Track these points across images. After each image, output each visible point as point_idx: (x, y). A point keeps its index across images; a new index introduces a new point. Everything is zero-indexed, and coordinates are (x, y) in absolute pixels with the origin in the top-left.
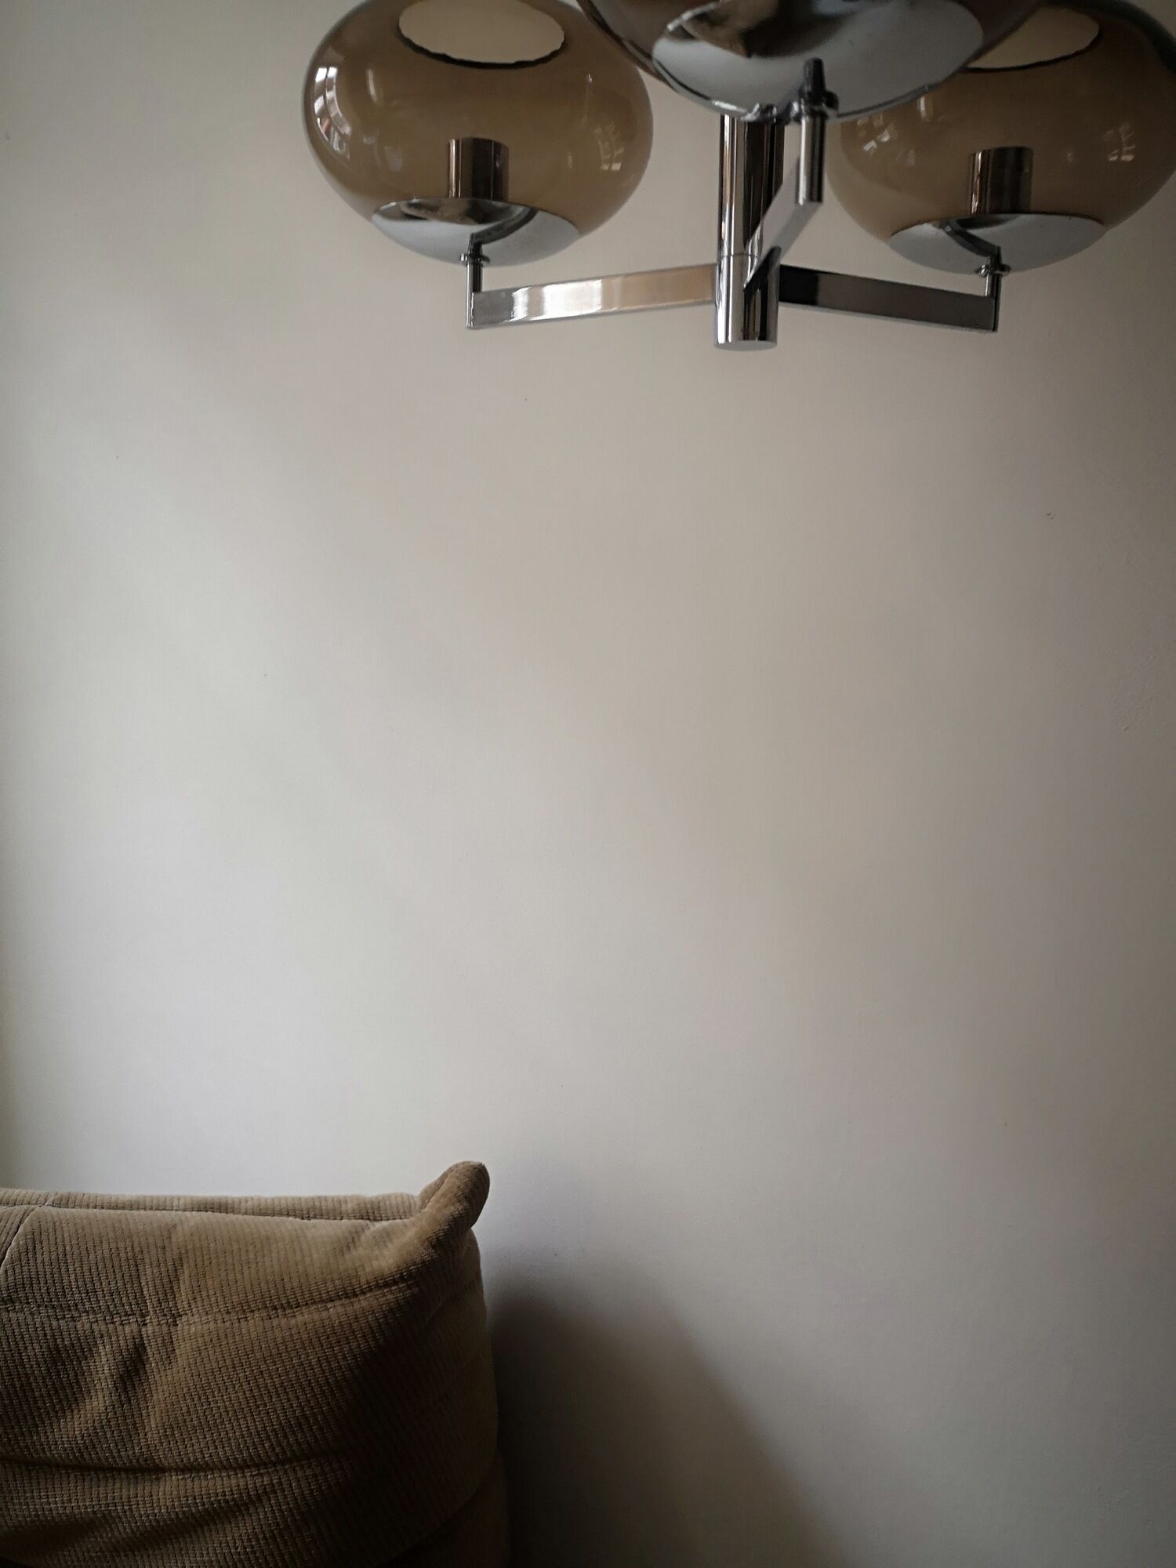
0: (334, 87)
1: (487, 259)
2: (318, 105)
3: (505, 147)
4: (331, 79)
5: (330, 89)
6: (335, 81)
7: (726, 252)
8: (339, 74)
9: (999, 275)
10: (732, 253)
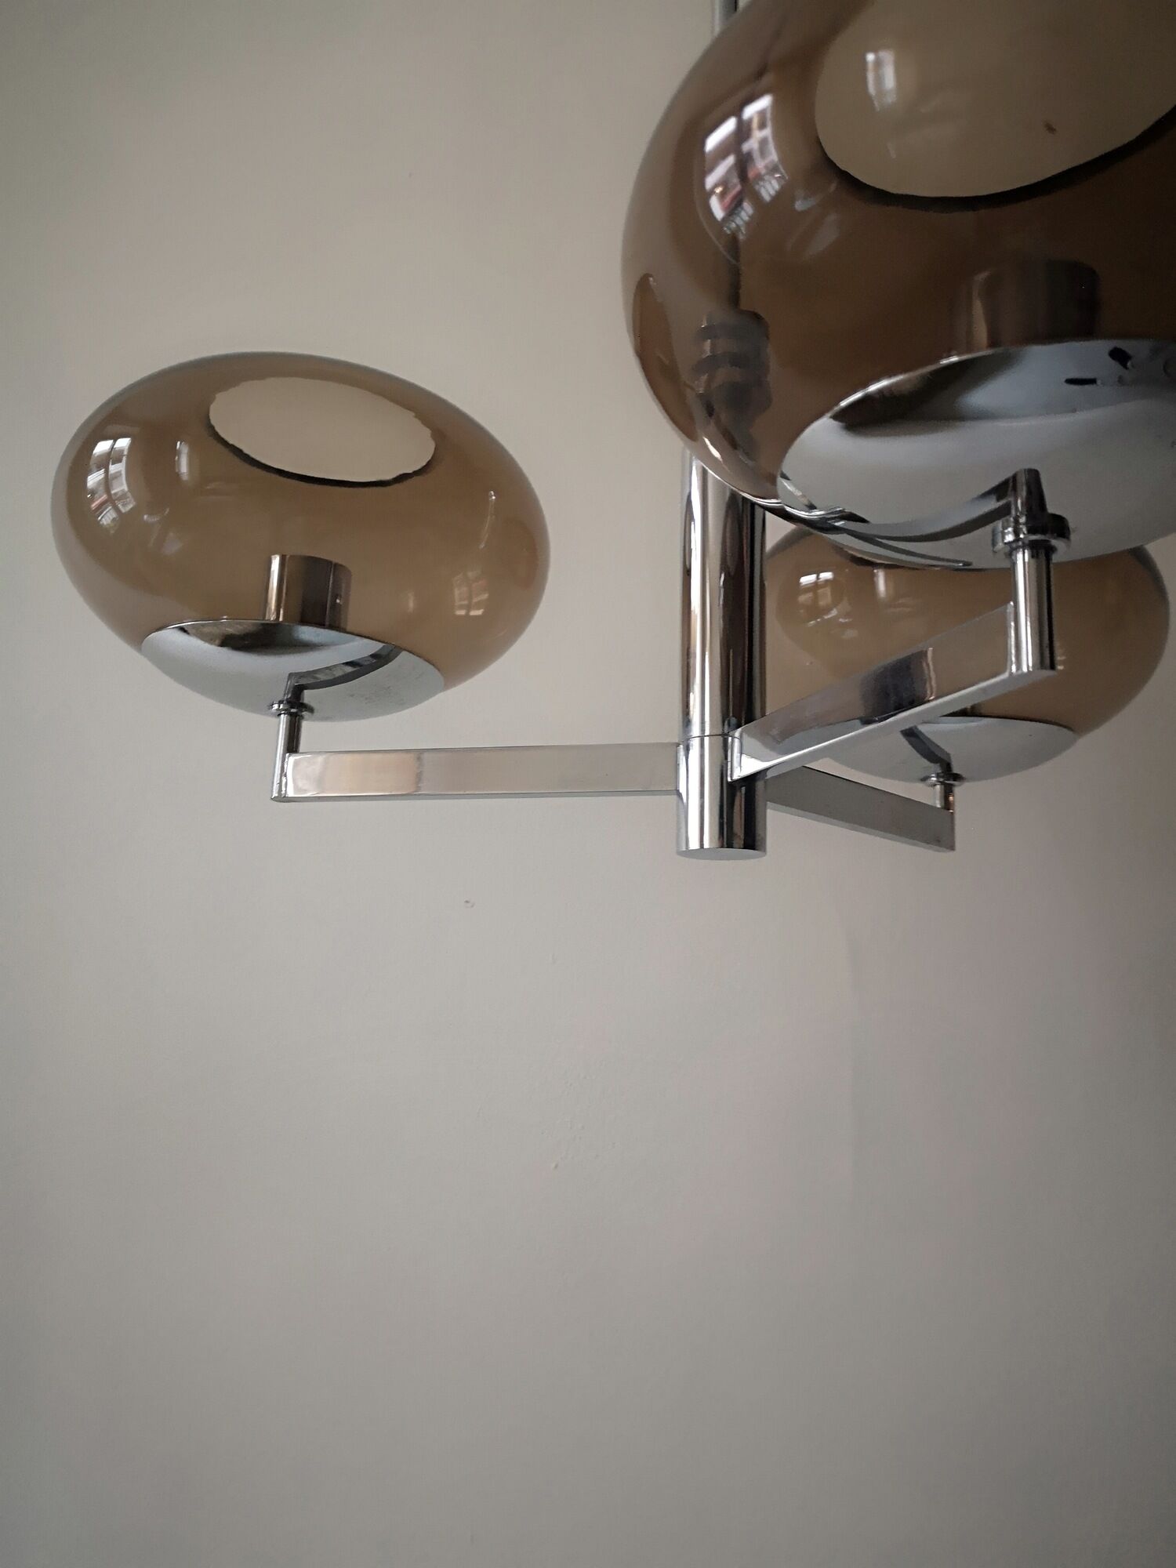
0: (124, 459)
1: (311, 710)
2: (94, 479)
3: (349, 571)
4: (121, 451)
5: (119, 461)
6: (126, 453)
7: (695, 730)
8: (131, 447)
9: (952, 785)
10: (707, 732)
